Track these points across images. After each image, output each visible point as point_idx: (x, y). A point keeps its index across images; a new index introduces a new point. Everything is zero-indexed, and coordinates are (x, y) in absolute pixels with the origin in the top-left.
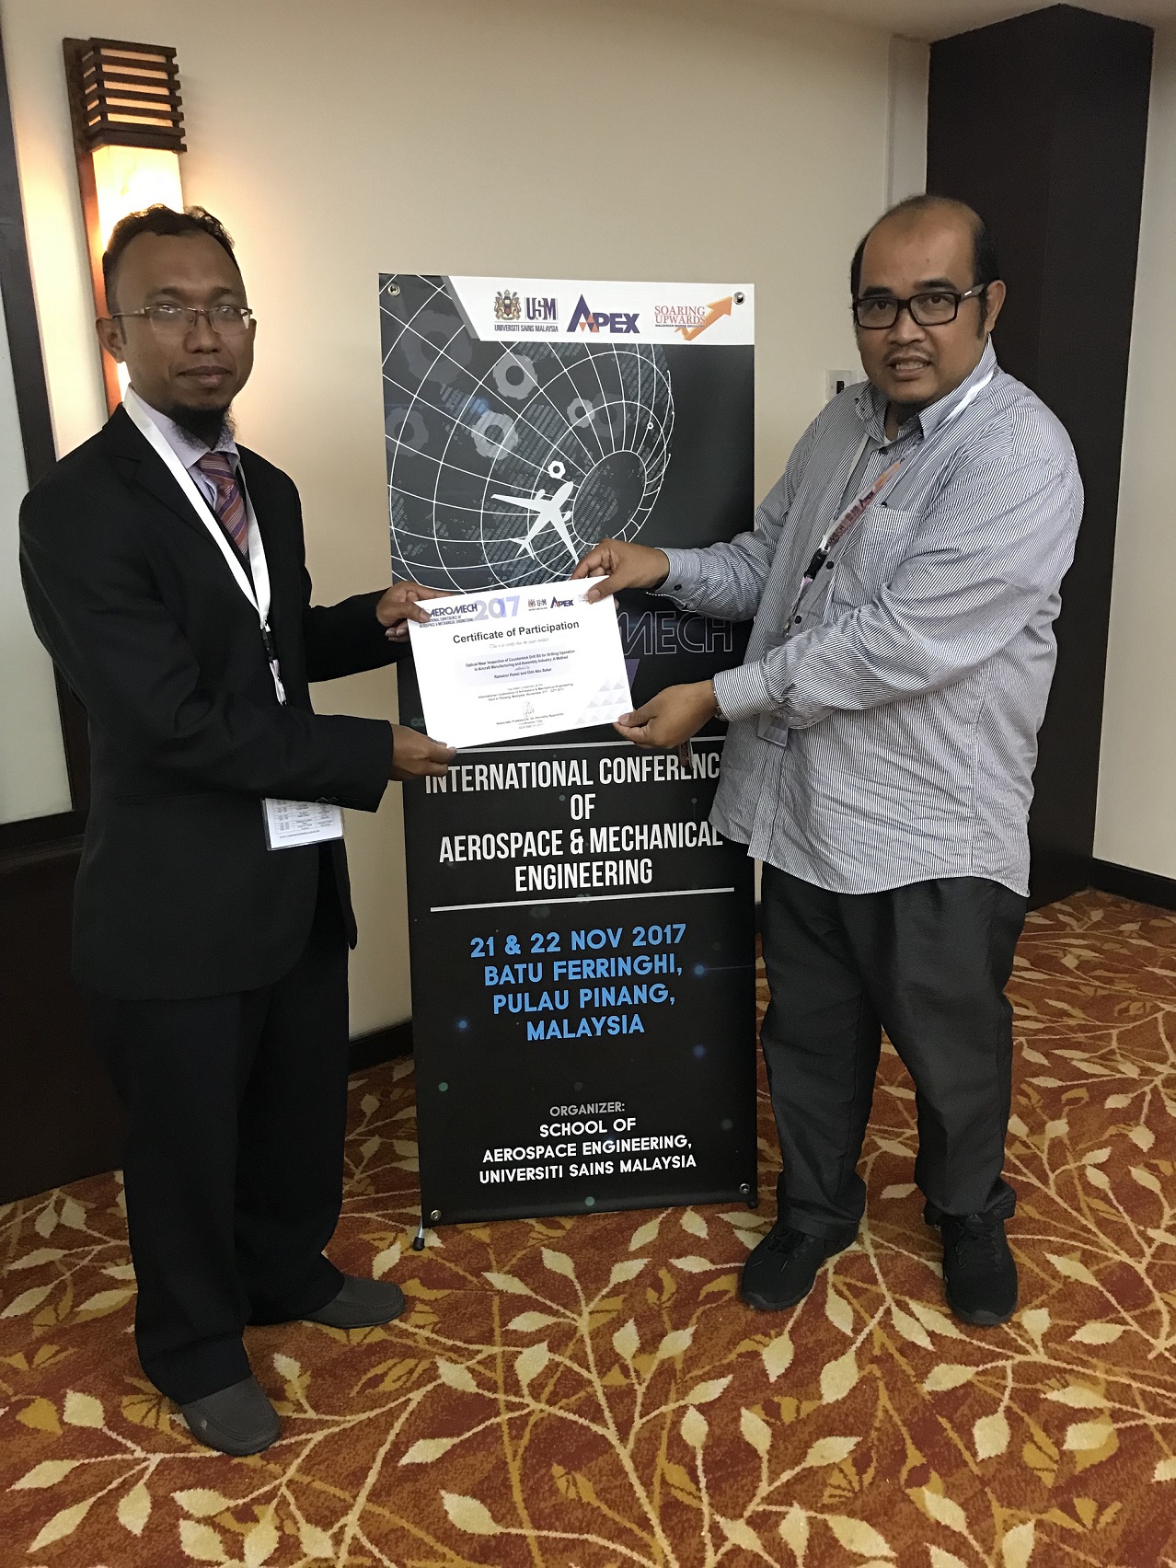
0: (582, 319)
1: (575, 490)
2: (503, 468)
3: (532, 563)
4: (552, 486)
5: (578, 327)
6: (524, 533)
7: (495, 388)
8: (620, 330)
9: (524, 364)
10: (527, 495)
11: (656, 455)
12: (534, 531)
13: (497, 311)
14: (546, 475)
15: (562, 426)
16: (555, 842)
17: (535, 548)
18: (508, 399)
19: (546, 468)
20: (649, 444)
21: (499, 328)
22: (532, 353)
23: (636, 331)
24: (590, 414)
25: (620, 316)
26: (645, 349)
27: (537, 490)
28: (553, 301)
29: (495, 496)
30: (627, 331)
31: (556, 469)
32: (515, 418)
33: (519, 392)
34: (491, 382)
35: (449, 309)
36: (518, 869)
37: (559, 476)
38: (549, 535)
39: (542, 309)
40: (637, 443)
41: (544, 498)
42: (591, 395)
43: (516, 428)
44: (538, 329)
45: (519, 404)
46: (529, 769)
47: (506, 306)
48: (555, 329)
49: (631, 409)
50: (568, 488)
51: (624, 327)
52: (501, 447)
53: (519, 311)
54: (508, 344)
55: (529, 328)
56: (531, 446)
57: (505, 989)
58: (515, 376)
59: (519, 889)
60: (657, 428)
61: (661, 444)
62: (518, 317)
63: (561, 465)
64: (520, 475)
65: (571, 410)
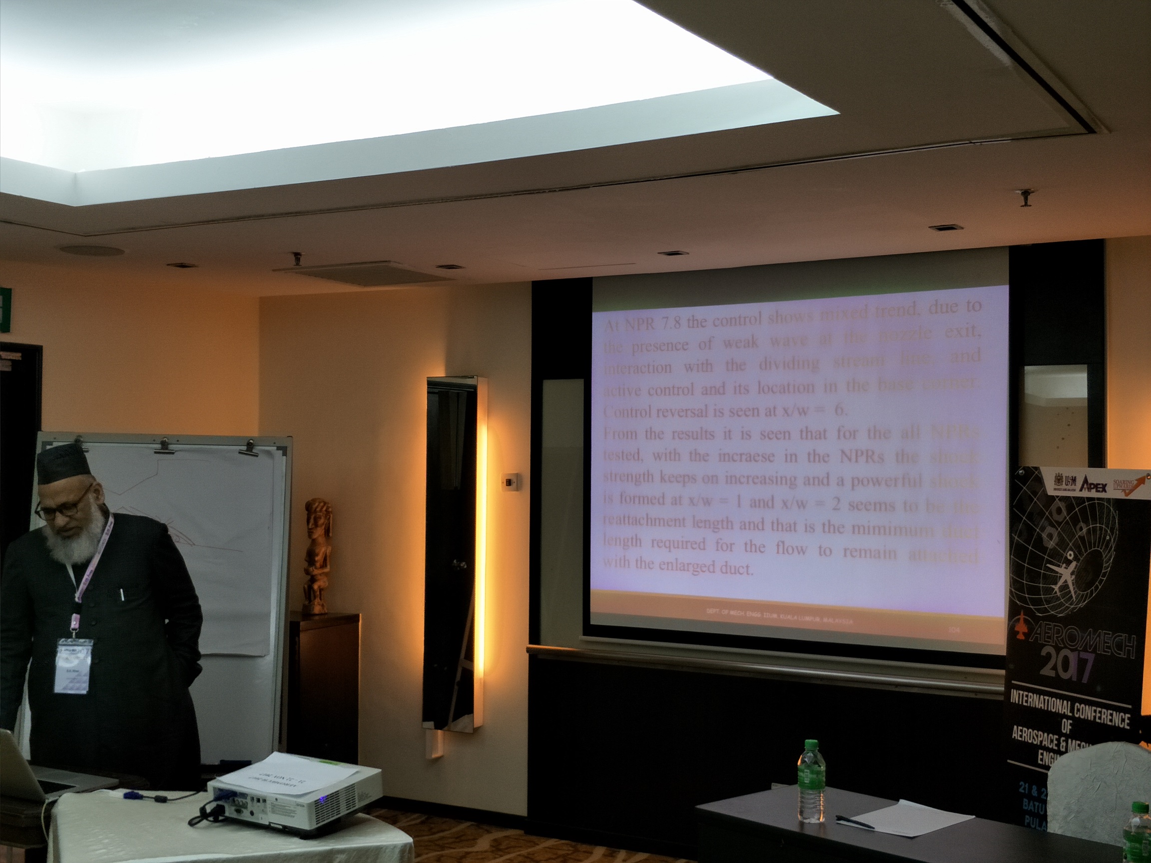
0: (1085, 486)
1: (1077, 565)
2: (1052, 552)
3: (1058, 599)
4: (1068, 562)
5: (1083, 490)
6: (1056, 584)
7: (1052, 516)
8: (1099, 491)
9: (1062, 505)
10: (1059, 566)
11: (1109, 552)
12: (1060, 583)
13: (1055, 481)
14: (1066, 557)
15: (1074, 536)
16: (1055, 742)
17: (1060, 591)
18: (1056, 522)
19: (1067, 554)
20: (1107, 546)
21: (1055, 489)
22: (1065, 500)
23: (1106, 492)
24: (1085, 530)
25: (1099, 484)
26: (1108, 500)
27: (1063, 564)
28: (1075, 477)
29: (1048, 565)
30: (1102, 492)
31: (1070, 555)
32: (1057, 529)
33: (1059, 518)
34: (1051, 513)
35: (1039, 480)
36: (1040, 751)
37: (1071, 558)
38: (1065, 587)
39: (1071, 481)
40: (1102, 545)
41: (1065, 568)
42: (1086, 522)
43: (1058, 534)
44: (1069, 490)
45: (1059, 524)
46: (1048, 700)
47: (1059, 479)
48: (1074, 490)
49: (1101, 528)
50: (1074, 564)
51: (1101, 489)
52: (1052, 542)
53: (1063, 482)
54: (1057, 497)
55: (1065, 490)
56: (1062, 544)
57: (1030, 813)
58: (1059, 511)
59: (1040, 762)
60: (1110, 539)
61: (1111, 547)
62: (1062, 484)
63: (1072, 553)
64: (1058, 557)
65: (1078, 527)
